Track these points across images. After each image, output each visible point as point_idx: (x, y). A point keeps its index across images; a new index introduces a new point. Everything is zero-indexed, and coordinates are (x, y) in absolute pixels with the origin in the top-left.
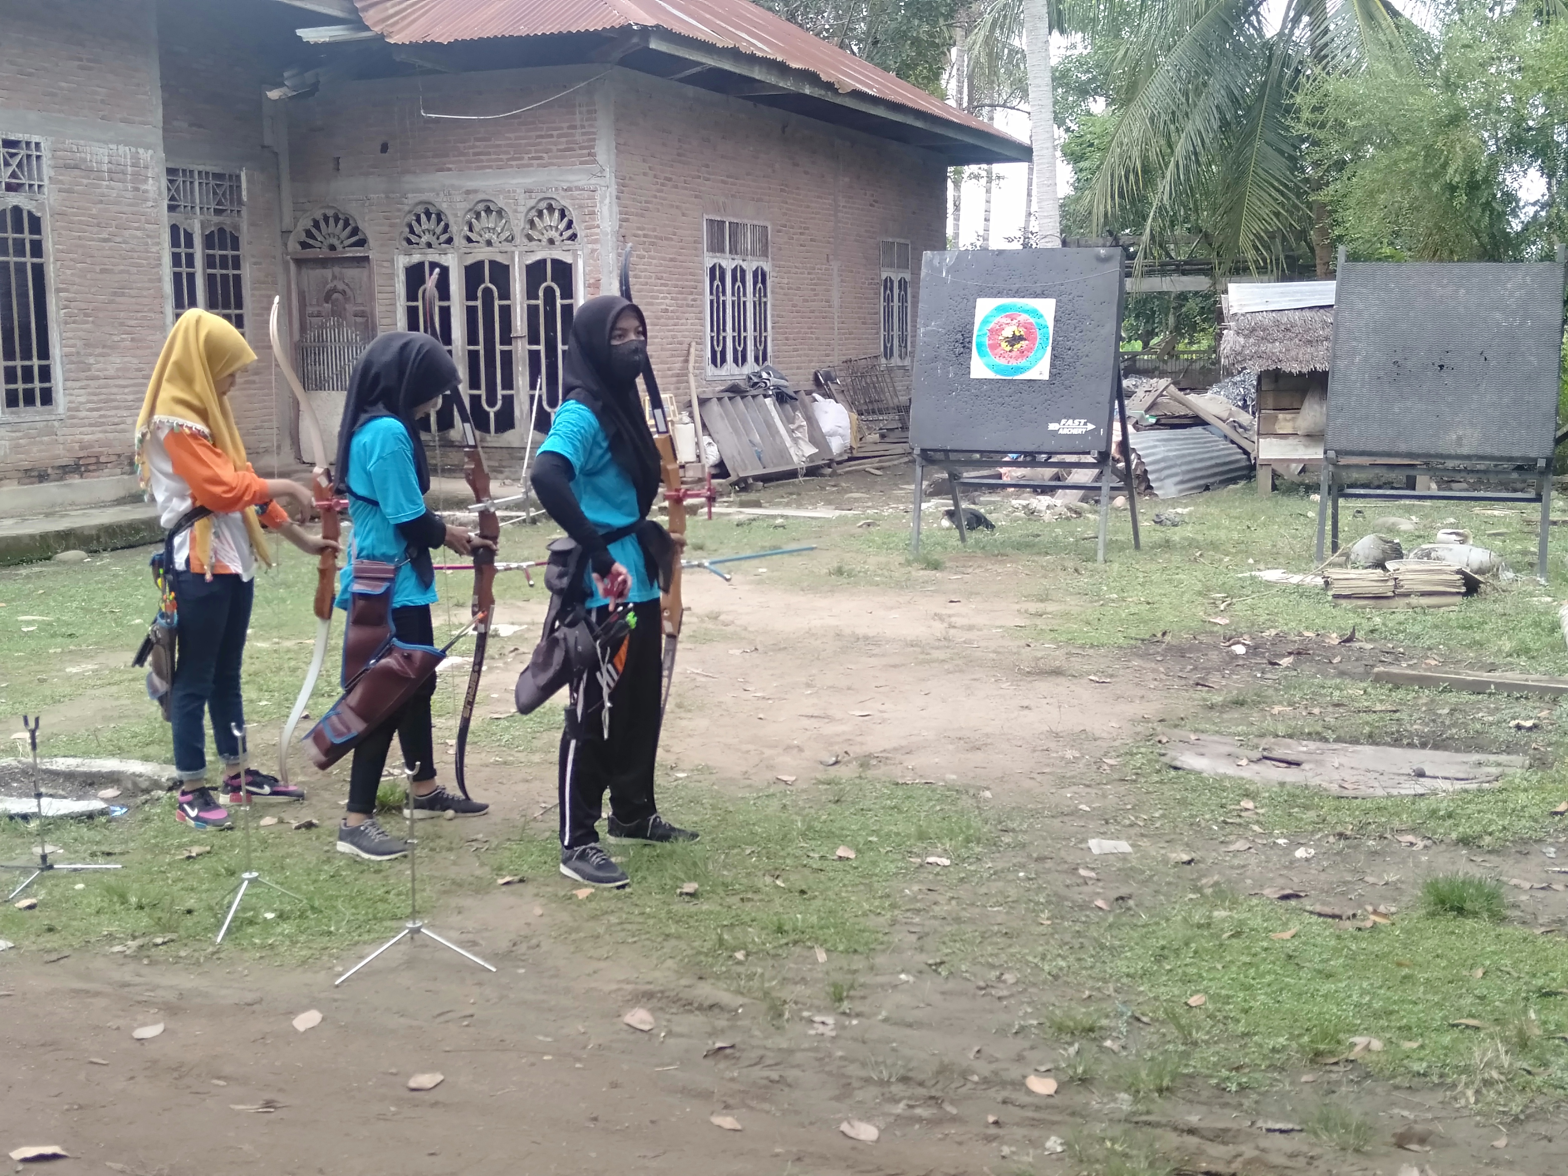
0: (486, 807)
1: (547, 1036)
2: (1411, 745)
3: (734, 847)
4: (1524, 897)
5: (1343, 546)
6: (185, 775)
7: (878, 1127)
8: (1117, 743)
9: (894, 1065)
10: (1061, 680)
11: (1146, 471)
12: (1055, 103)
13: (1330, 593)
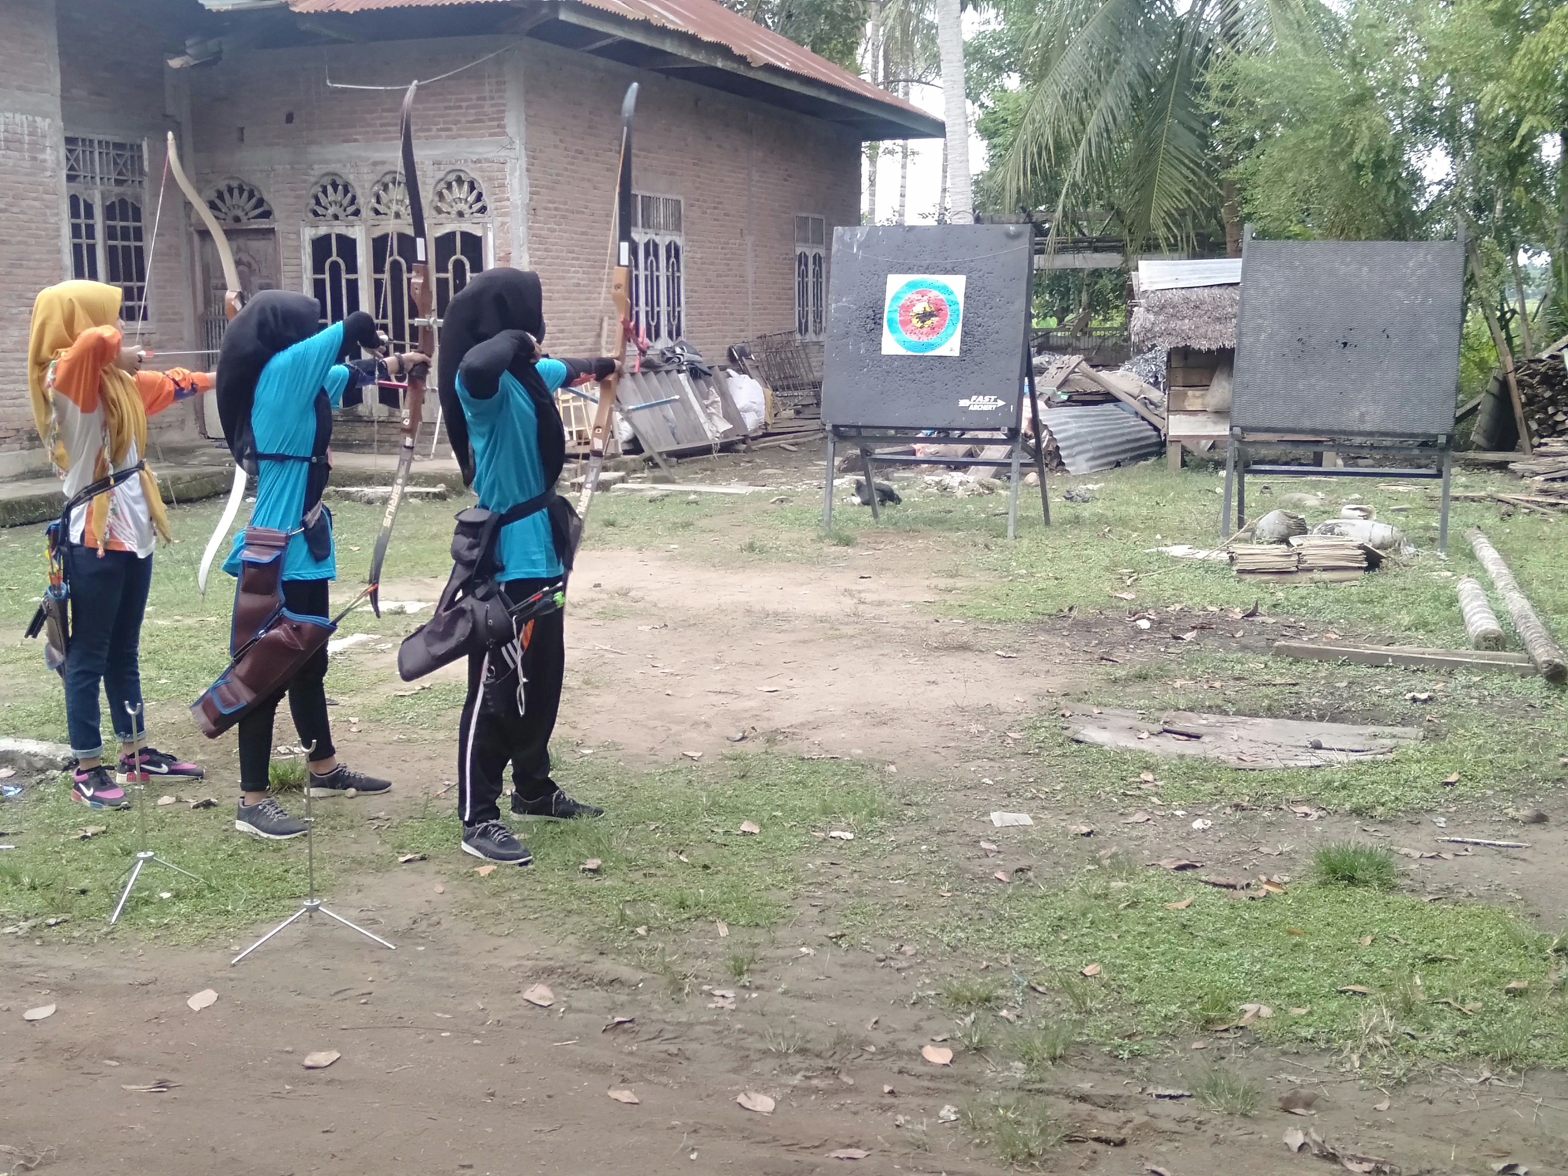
0: (389, 784)
1: (445, 1012)
2: (1309, 718)
3: (638, 823)
4: (1414, 866)
5: (1249, 522)
6: (80, 754)
7: (775, 1099)
8: (1021, 717)
9: (793, 1036)
10: (968, 655)
11: (1058, 448)
12: (967, 80)
13: (1235, 568)
